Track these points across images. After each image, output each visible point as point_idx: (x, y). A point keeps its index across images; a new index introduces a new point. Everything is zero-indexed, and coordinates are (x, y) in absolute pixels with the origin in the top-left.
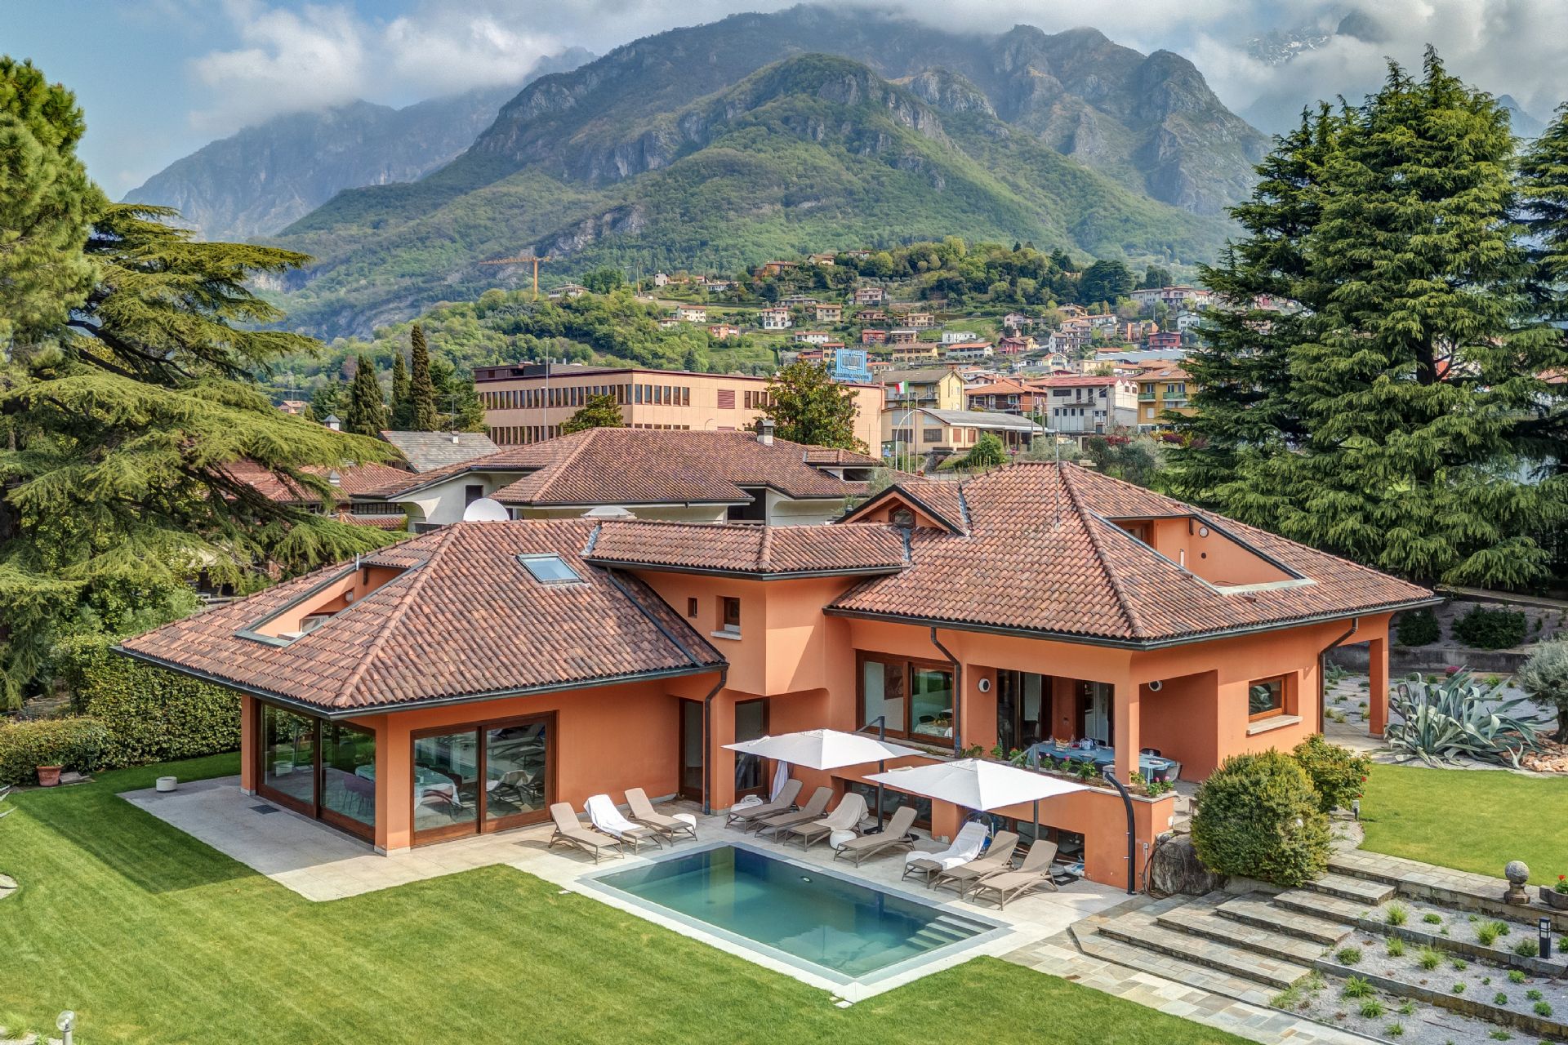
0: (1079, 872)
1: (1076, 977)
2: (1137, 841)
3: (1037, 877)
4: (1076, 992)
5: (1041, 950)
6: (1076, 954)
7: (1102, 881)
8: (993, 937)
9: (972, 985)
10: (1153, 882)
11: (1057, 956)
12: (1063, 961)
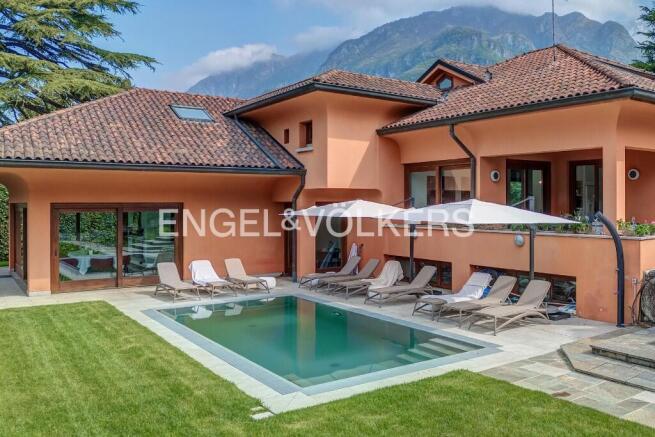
0: (571, 311)
1: (565, 394)
2: (626, 277)
3: (531, 309)
4: (565, 410)
5: (526, 367)
6: (566, 371)
7: (594, 318)
8: (478, 355)
9: (435, 398)
10: (642, 314)
11: (545, 372)
12: (550, 378)
